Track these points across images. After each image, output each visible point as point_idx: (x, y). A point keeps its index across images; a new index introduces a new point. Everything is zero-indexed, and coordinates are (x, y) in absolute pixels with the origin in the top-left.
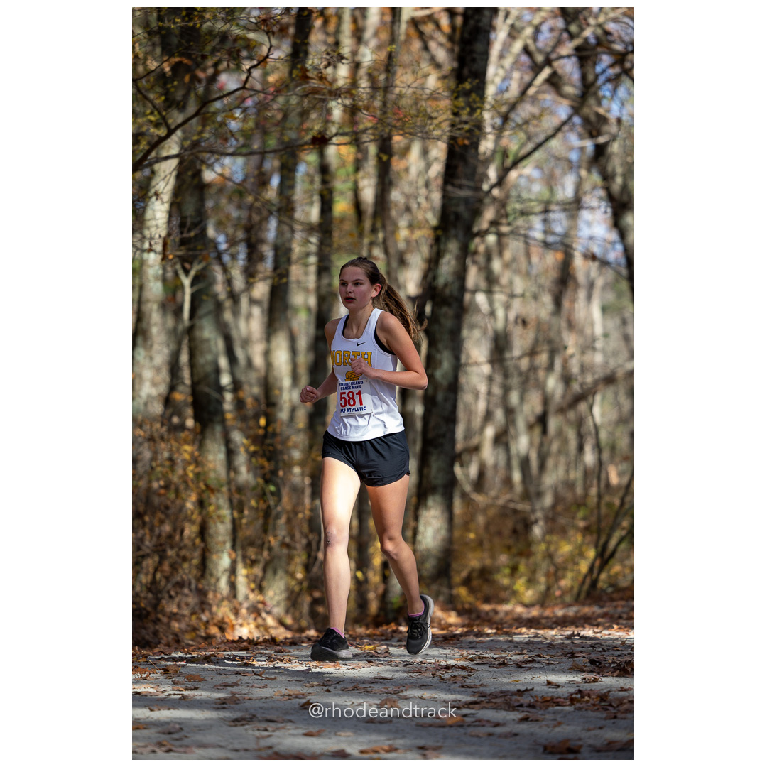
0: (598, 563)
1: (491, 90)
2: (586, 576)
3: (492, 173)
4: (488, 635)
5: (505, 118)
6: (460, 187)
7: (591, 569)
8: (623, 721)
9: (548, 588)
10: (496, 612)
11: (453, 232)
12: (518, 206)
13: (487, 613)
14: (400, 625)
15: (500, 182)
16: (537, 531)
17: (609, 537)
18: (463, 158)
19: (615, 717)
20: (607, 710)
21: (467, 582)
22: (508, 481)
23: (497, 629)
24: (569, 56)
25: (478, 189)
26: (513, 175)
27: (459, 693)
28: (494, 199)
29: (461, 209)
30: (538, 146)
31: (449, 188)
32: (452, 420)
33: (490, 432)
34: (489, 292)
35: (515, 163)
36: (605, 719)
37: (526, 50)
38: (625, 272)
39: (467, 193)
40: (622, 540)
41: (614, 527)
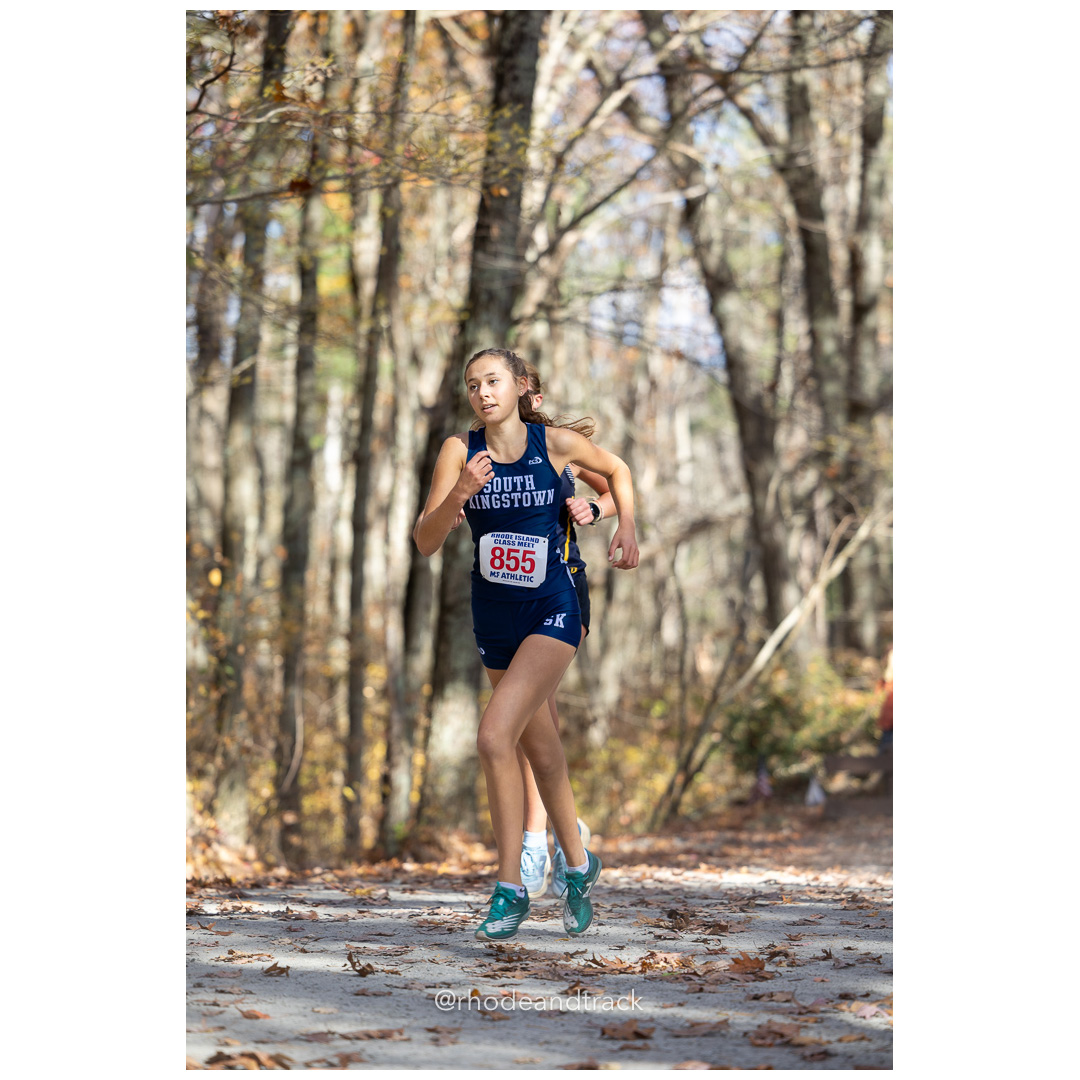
0: (680, 779)
1: (540, 122)
2: (662, 799)
3: (541, 237)
5: (559, 160)
6: (496, 255)
7: (670, 789)
8: (711, 995)
9: (611, 814)
11: (484, 317)
12: (577, 283)
14: (405, 861)
15: (552, 250)
16: (597, 735)
17: (696, 743)
18: (500, 213)
19: (701, 990)
20: (691, 979)
24: (649, 76)
25: (520, 258)
26: (570, 239)
28: (543, 273)
29: (497, 285)
30: (606, 200)
31: (480, 256)
35: (575, 224)
36: (687, 993)
37: (589, 65)
38: (722, 376)
39: (504, 263)
40: (713, 747)
41: (702, 730)
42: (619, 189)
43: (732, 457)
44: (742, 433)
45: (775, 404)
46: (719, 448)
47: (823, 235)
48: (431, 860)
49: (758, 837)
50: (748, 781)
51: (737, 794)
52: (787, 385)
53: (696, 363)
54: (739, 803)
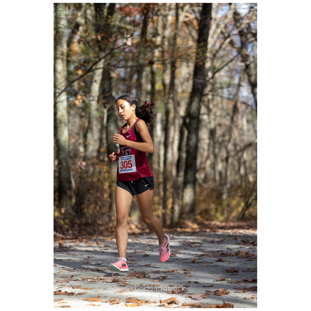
0: (245, 208)
1: (209, 46)
2: (241, 212)
4: (208, 232)
5: (214, 55)
6: (199, 79)
7: (243, 210)
8: (253, 261)
9: (228, 216)
10: (210, 224)
11: (196, 94)
12: (219, 86)
13: (207, 224)
14: (177, 228)
15: (213, 77)
16: (224, 197)
17: (249, 198)
18: (200, 69)
19: (251, 260)
20: (248, 258)
21: (200, 214)
22: (215, 179)
23: (211, 230)
24: (236, 35)
25: (205, 79)
26: (217, 75)
27: (197, 252)
28: (211, 83)
29: (199, 87)
31: (195, 79)
32: (195, 158)
33: (208, 163)
34: (209, 115)
35: (219, 70)
36: (247, 261)
37: (222, 32)
40: (253, 200)
41: (250, 195)
42: (229, 62)
48: (184, 227)
53: (248, 105)
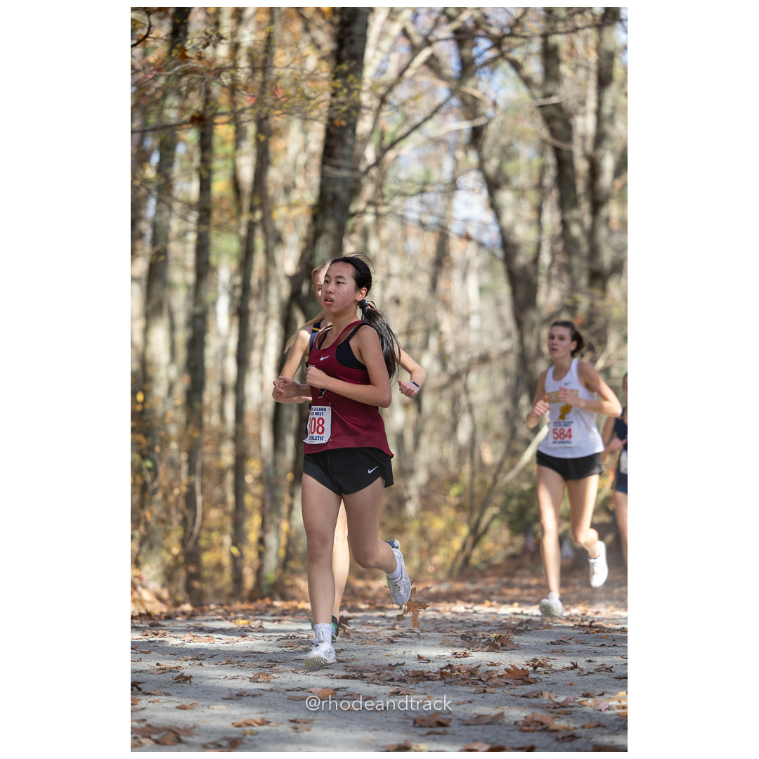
0: (470, 541)
1: (369, 72)
2: (458, 553)
3: (370, 154)
4: (361, 610)
5: (383, 100)
6: (338, 167)
7: (464, 546)
9: (422, 565)
10: (369, 588)
11: (330, 212)
12: (395, 187)
13: (361, 589)
14: (274, 600)
15: (378, 162)
16: (411, 508)
17: (482, 514)
18: (341, 139)
19: (485, 691)
20: (477, 684)
23: (370, 604)
24: (446, 39)
25: (355, 169)
26: (390, 155)
28: (372, 179)
29: (339, 189)
30: (416, 127)
31: (327, 168)
35: (393, 145)
36: (475, 694)
37: (404, 33)
38: (500, 253)
39: (344, 173)
40: (494, 517)
41: (485, 504)
42: (426, 120)
43: (507, 311)
44: (514, 293)
45: (537, 272)
46: (498, 303)
47: (571, 153)
48: (294, 598)
49: (525, 581)
50: (519, 541)
51: (511, 550)
52: (545, 258)
53: (481, 245)
54: (513, 557)
